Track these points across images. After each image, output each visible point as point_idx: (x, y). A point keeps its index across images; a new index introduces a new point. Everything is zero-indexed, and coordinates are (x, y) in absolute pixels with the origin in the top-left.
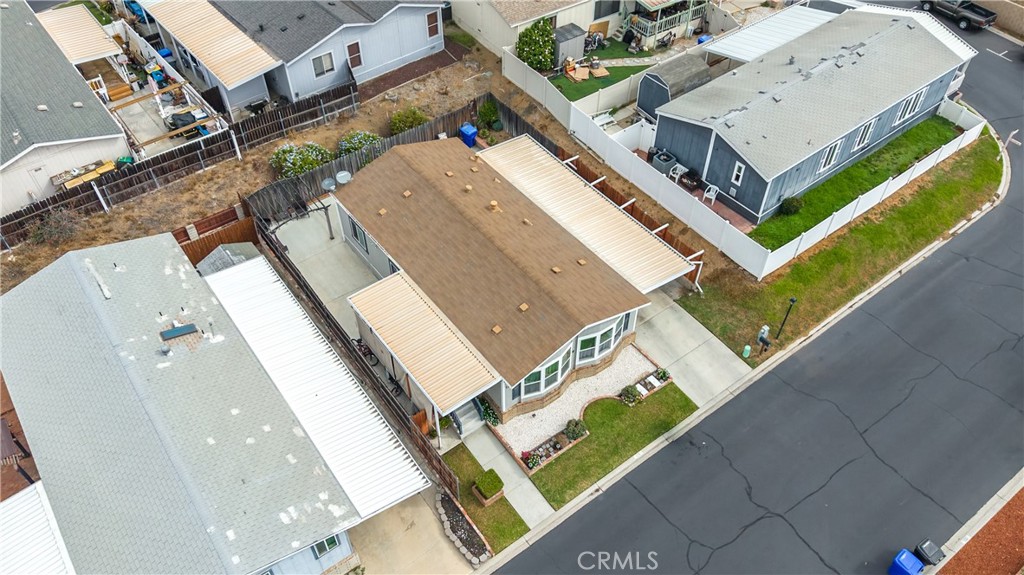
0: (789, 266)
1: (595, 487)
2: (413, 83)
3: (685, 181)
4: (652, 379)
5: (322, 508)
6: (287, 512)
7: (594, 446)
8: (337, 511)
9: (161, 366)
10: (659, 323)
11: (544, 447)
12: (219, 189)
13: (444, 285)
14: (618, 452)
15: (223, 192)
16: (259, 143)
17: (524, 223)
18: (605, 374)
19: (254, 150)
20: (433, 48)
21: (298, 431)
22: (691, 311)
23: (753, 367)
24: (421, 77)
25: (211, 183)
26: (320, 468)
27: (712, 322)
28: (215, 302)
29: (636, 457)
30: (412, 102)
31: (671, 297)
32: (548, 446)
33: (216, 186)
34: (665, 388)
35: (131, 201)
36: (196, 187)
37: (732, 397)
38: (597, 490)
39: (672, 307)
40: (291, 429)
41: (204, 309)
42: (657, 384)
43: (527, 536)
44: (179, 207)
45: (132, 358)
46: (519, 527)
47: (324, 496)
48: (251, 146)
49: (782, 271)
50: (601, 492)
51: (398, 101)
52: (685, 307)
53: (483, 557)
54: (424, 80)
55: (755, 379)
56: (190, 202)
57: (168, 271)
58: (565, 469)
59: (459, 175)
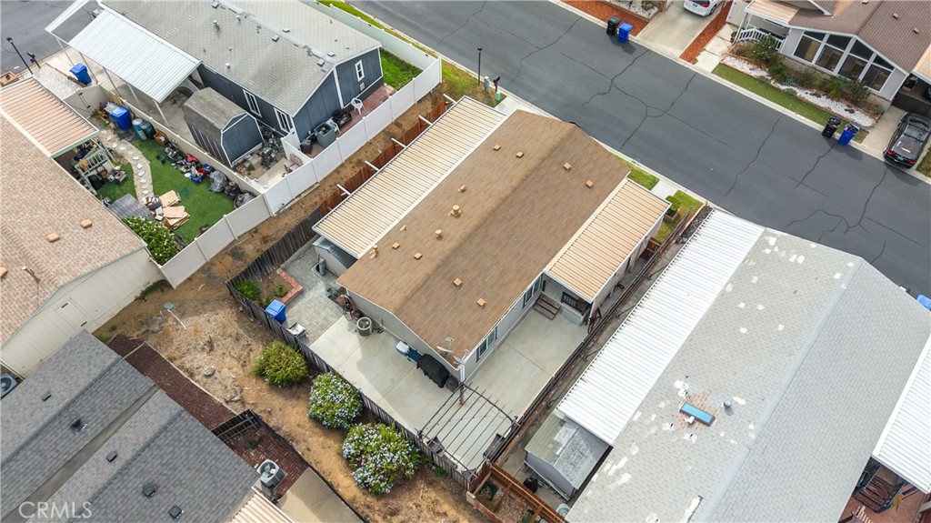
2: (198, 380)
3: (342, 122)
6: (796, 261)
8: (772, 241)
9: (742, 402)
13: (555, 231)
17: (463, 191)
21: (730, 288)
26: (748, 262)
28: (639, 414)
40: (731, 293)
41: (654, 416)
45: (751, 427)
47: (768, 251)
57: (626, 478)
59: (414, 252)
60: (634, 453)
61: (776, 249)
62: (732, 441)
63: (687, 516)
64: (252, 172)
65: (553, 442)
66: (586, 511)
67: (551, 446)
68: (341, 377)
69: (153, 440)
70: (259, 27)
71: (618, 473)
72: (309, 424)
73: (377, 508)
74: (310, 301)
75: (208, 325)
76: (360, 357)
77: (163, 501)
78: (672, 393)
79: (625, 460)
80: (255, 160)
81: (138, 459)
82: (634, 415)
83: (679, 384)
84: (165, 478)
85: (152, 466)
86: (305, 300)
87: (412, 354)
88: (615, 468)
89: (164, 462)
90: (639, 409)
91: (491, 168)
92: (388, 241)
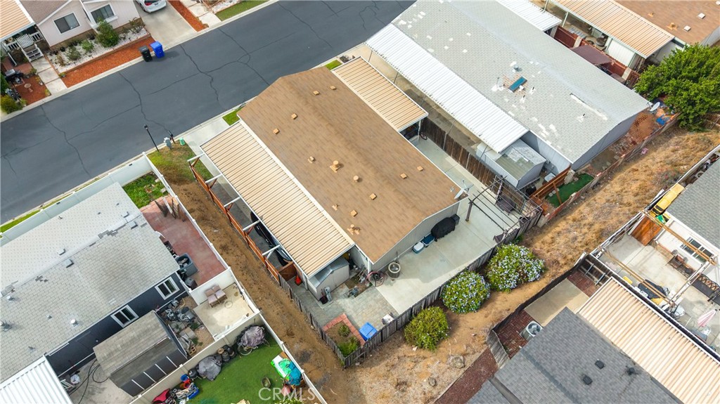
6: (423, 16)
8: (402, 22)
9: (514, 62)
21: (431, 50)
26: (415, 37)
28: (510, 113)
40: (435, 51)
41: (514, 106)
47: (410, 26)
59: (366, 201)
60: (536, 120)
61: (411, 22)
62: (539, 73)
63: (581, 102)
64: (199, 341)
65: (518, 162)
66: (570, 151)
67: (521, 164)
68: (453, 278)
69: (547, 374)
70: (39, 279)
71: (549, 130)
72: (484, 312)
73: (554, 271)
74: (355, 312)
75: (375, 388)
76: (418, 280)
77: (593, 372)
78: (499, 94)
79: (540, 125)
80: (189, 334)
81: (563, 385)
82: (511, 116)
83: (495, 89)
84: (576, 369)
85: (569, 377)
86: (354, 316)
87: (426, 241)
88: (544, 131)
89: (564, 367)
90: (506, 112)
91: (297, 139)
92: (345, 220)
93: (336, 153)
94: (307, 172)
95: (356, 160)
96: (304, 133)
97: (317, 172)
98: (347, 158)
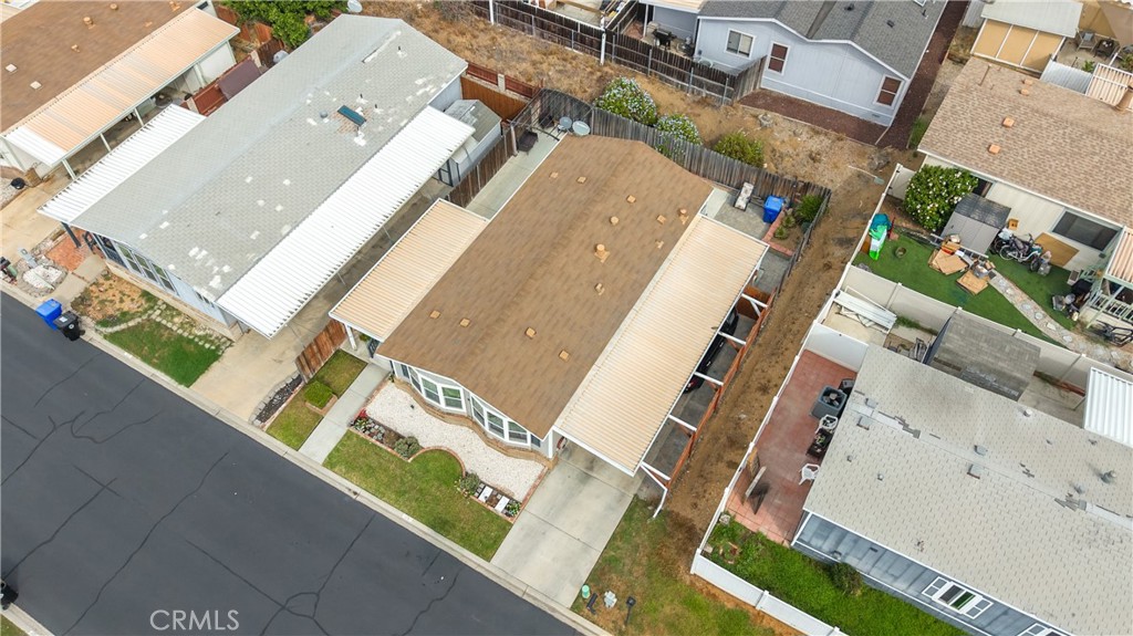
0: (737, 605)
1: (358, 490)
2: (803, 128)
4: (504, 502)
5: (215, 271)
6: (200, 251)
7: (398, 472)
8: (216, 282)
9: (311, 121)
10: (592, 488)
11: (381, 428)
12: (560, 72)
14: (400, 496)
15: (559, 76)
16: (625, 64)
17: (596, 287)
18: (494, 454)
19: (616, 66)
20: (877, 116)
21: (286, 229)
22: (628, 517)
23: (573, 609)
24: (817, 128)
25: (561, 63)
26: (255, 257)
27: (619, 543)
28: (403, 124)
29: (404, 516)
30: (775, 140)
31: (640, 489)
32: (383, 431)
33: (561, 68)
34: (498, 517)
35: (512, 30)
36: (551, 57)
37: (519, 594)
38: (355, 493)
39: (623, 495)
40: (287, 223)
41: (390, 120)
42: (500, 507)
43: (291, 451)
44: (524, 60)
45: (309, 101)
46: (298, 440)
47: (226, 269)
48: (618, 62)
49: (722, 598)
50: (354, 497)
51: (764, 128)
52: (631, 509)
53: (258, 422)
54: (817, 133)
55: (556, 615)
56: (534, 63)
57: (420, 82)
58: (365, 456)
59: (639, 208)
60: (410, 98)
61: (216, 269)
65: (477, 117)
67: (480, 115)
71: (425, 85)
78: (370, 136)
79: (419, 94)
82: (407, 124)
83: (362, 143)
88: (428, 89)
91: (569, 319)
92: (673, 228)
93: (579, 258)
94: (620, 293)
95: (583, 230)
96: (556, 312)
97: (616, 279)
98: (583, 241)
